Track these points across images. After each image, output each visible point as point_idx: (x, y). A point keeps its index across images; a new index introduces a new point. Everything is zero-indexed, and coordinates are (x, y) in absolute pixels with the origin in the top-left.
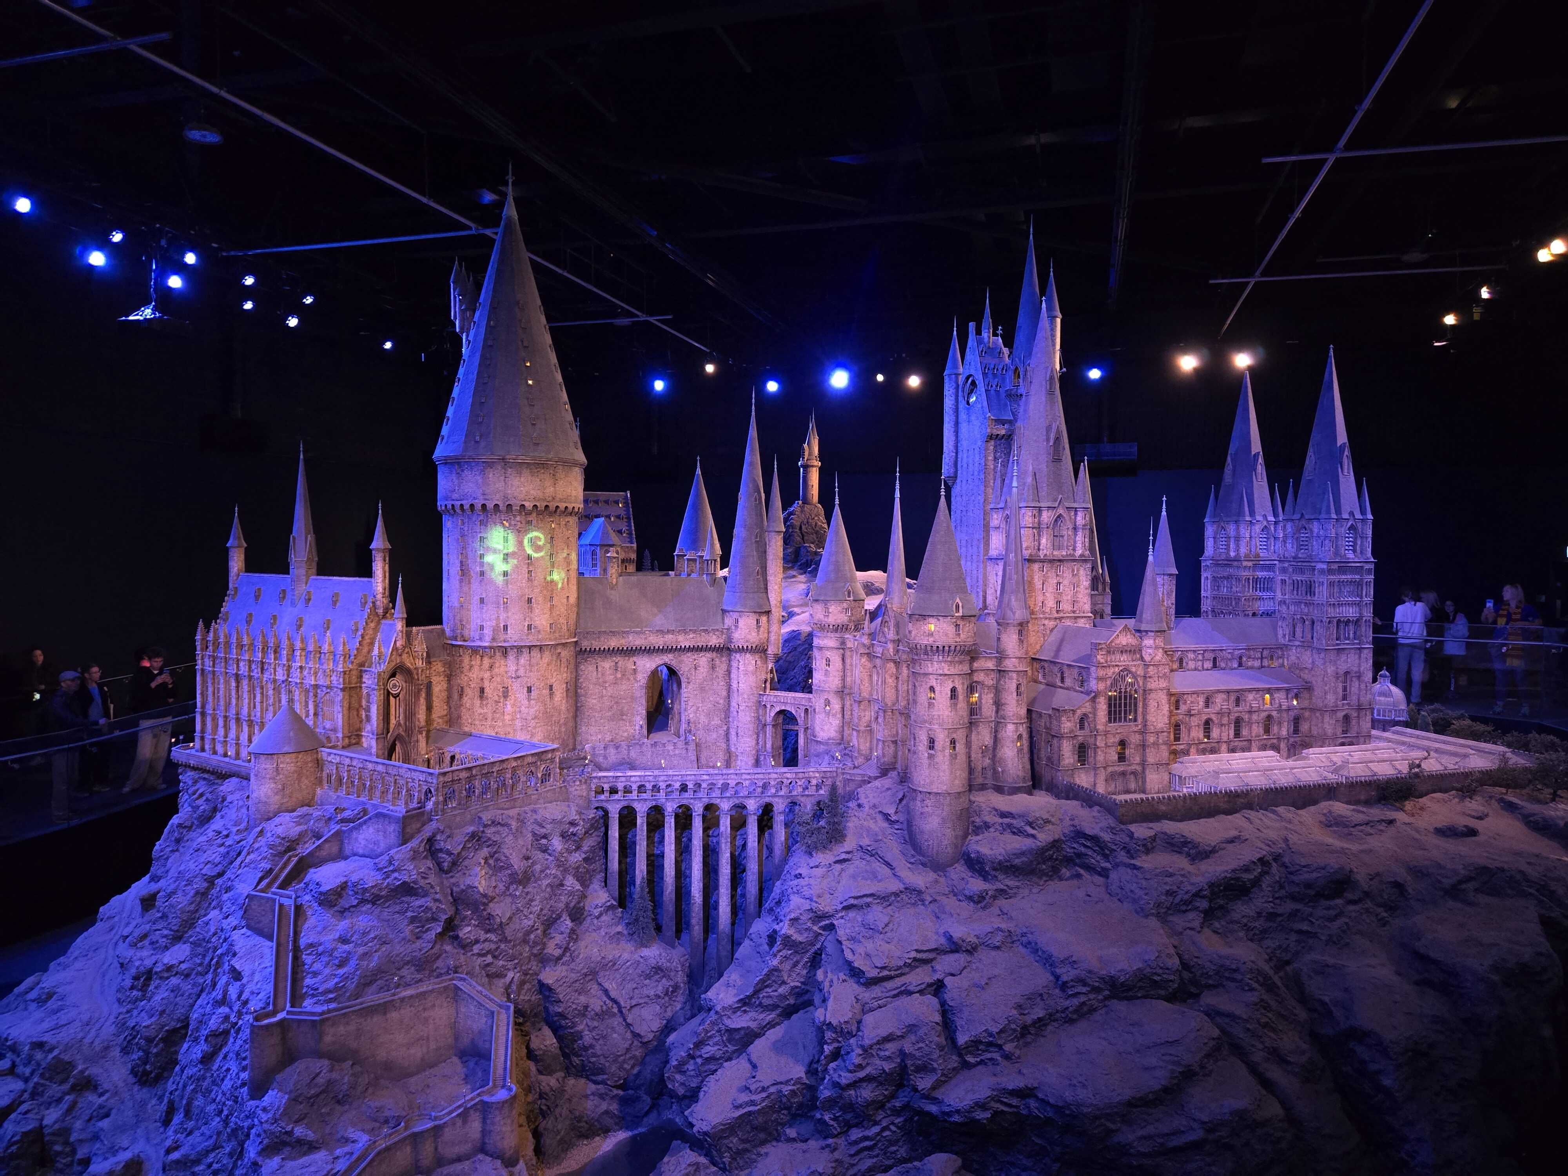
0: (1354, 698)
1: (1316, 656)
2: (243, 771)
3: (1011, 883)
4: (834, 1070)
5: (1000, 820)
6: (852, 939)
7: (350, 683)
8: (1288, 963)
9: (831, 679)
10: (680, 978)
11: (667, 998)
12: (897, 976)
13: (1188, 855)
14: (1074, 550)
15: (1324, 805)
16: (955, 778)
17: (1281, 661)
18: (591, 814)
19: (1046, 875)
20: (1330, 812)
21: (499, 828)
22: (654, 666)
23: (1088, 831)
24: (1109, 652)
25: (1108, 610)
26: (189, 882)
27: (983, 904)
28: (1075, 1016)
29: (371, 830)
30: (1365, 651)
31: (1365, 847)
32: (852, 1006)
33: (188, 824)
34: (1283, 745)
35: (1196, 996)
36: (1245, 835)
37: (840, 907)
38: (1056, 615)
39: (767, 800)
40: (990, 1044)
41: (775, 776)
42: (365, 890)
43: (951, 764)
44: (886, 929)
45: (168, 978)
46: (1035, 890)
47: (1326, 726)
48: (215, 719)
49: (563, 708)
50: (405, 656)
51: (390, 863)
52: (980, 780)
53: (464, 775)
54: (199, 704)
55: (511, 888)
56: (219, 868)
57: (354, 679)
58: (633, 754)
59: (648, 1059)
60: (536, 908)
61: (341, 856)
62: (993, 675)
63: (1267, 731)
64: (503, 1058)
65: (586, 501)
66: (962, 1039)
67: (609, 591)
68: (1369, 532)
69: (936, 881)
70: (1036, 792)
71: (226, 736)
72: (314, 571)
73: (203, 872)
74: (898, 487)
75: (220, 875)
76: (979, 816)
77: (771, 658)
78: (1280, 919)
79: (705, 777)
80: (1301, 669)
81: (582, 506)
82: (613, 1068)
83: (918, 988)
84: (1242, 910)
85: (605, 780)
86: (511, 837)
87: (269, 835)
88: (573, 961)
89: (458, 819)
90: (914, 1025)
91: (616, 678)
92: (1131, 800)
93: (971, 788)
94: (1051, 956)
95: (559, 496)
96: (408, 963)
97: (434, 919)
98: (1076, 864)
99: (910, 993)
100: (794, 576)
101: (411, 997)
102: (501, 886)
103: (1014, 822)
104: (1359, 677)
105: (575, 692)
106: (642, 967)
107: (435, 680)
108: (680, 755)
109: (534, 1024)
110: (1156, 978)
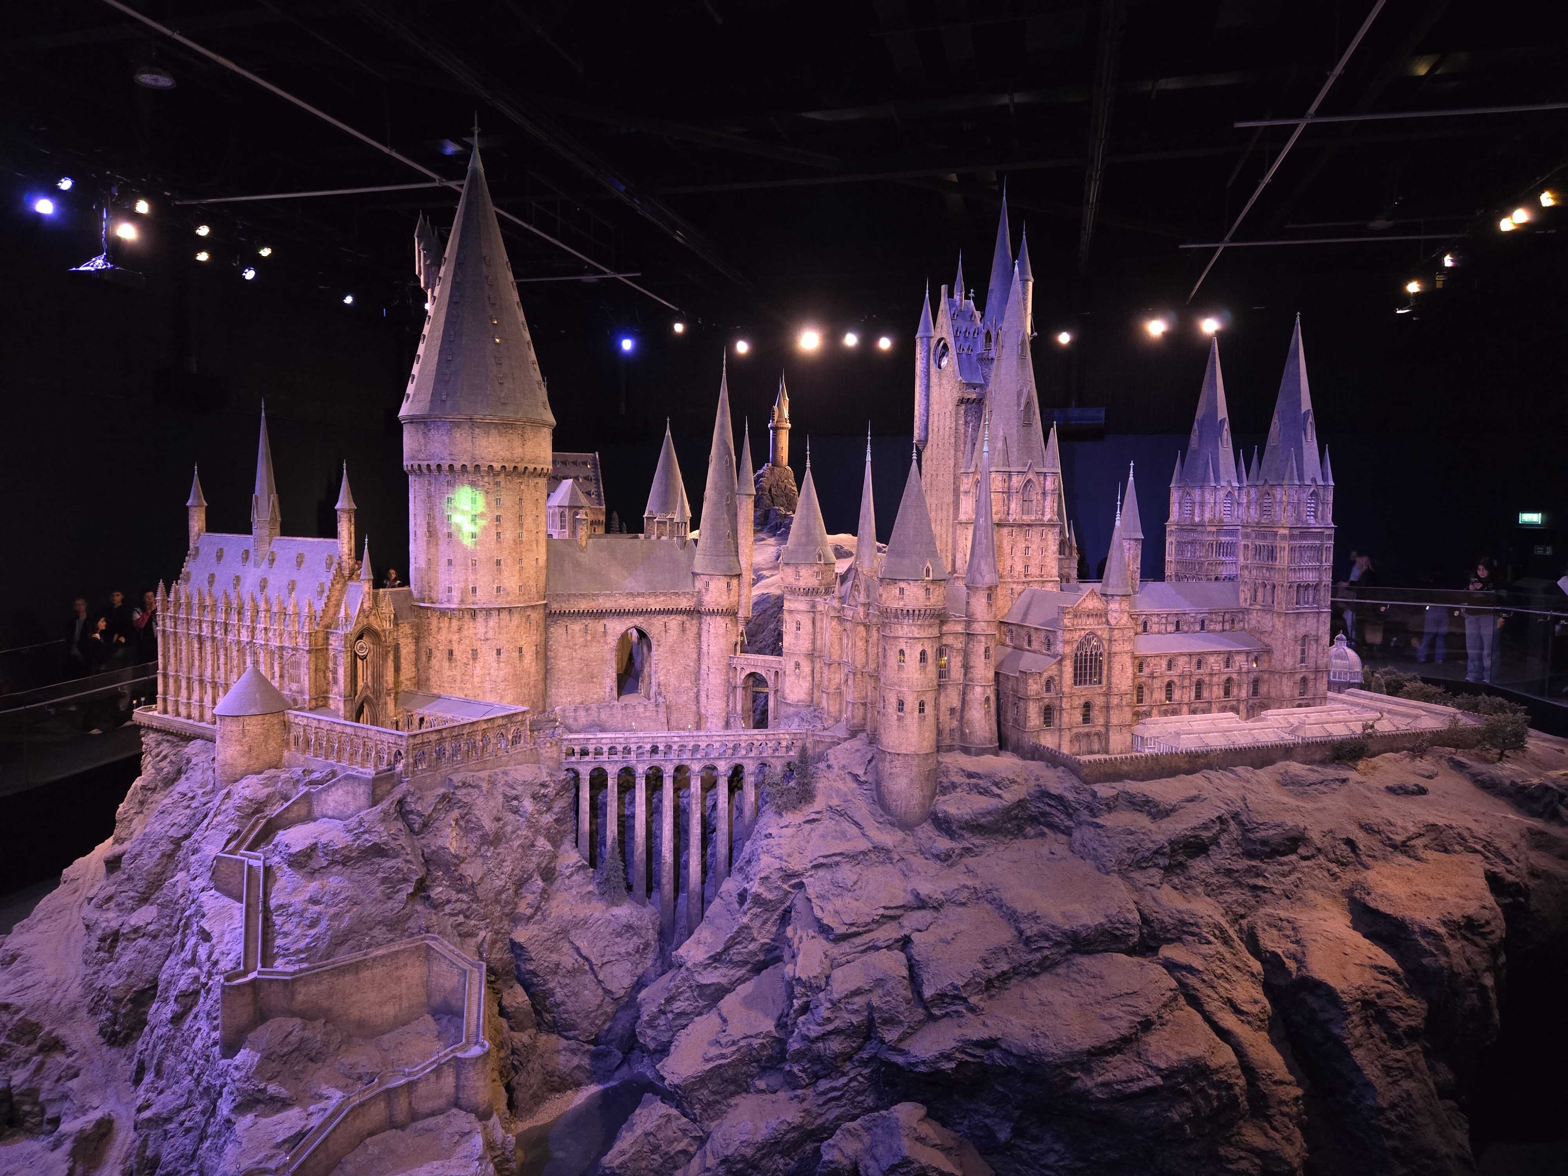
0: (1312, 660)
1: (1276, 620)
2: (208, 734)
3: (977, 842)
4: (804, 1023)
5: (967, 781)
6: (821, 897)
7: (316, 645)
8: (1243, 917)
9: (801, 642)
10: (651, 935)
11: (638, 956)
12: (865, 932)
13: (1149, 813)
14: (1043, 515)
15: (1281, 765)
16: (924, 739)
17: (1241, 624)
18: (562, 775)
19: (1011, 833)
20: (1286, 772)
21: (470, 790)
22: (624, 629)
23: (1053, 791)
24: (1075, 616)
25: (1074, 573)
26: (155, 844)
27: (949, 862)
28: (1037, 970)
29: (340, 792)
30: (1324, 615)
31: (1319, 805)
32: (821, 962)
33: (152, 786)
34: (1242, 707)
35: (1154, 950)
36: (1205, 794)
37: (809, 866)
38: (1024, 579)
39: (738, 761)
40: (955, 997)
41: (745, 738)
42: (335, 852)
43: (920, 725)
44: (855, 887)
45: (135, 939)
46: (1001, 848)
47: (1285, 688)
48: (177, 680)
49: (533, 670)
50: (372, 618)
51: (361, 825)
52: (948, 742)
53: (434, 737)
54: (160, 666)
55: (483, 849)
56: (185, 830)
57: (320, 641)
58: (603, 716)
59: (619, 1015)
60: (508, 867)
61: (309, 818)
62: (962, 639)
63: (1227, 693)
64: (475, 1015)
65: (554, 462)
66: (928, 992)
67: (579, 555)
68: (1331, 498)
69: (904, 841)
70: (1001, 753)
71: (189, 698)
72: (278, 530)
73: (169, 834)
74: (869, 450)
75: (187, 837)
76: (947, 777)
77: (741, 621)
78: (1237, 874)
79: (676, 739)
80: (1261, 633)
81: (551, 467)
82: (585, 1024)
83: (886, 944)
84: (1200, 866)
85: (576, 742)
86: (482, 799)
87: (236, 796)
88: (545, 920)
89: (429, 780)
90: (881, 980)
91: (586, 641)
92: (1095, 761)
93: (939, 749)
94: (1015, 912)
95: (527, 457)
96: (380, 922)
97: (406, 880)
98: (1040, 823)
99: (878, 949)
100: (763, 539)
101: (383, 956)
102: (472, 847)
103: (981, 782)
104: (1317, 641)
105: (544, 653)
106: (613, 925)
107: (402, 642)
108: (650, 718)
109: (505, 981)
110: (1119, 933)
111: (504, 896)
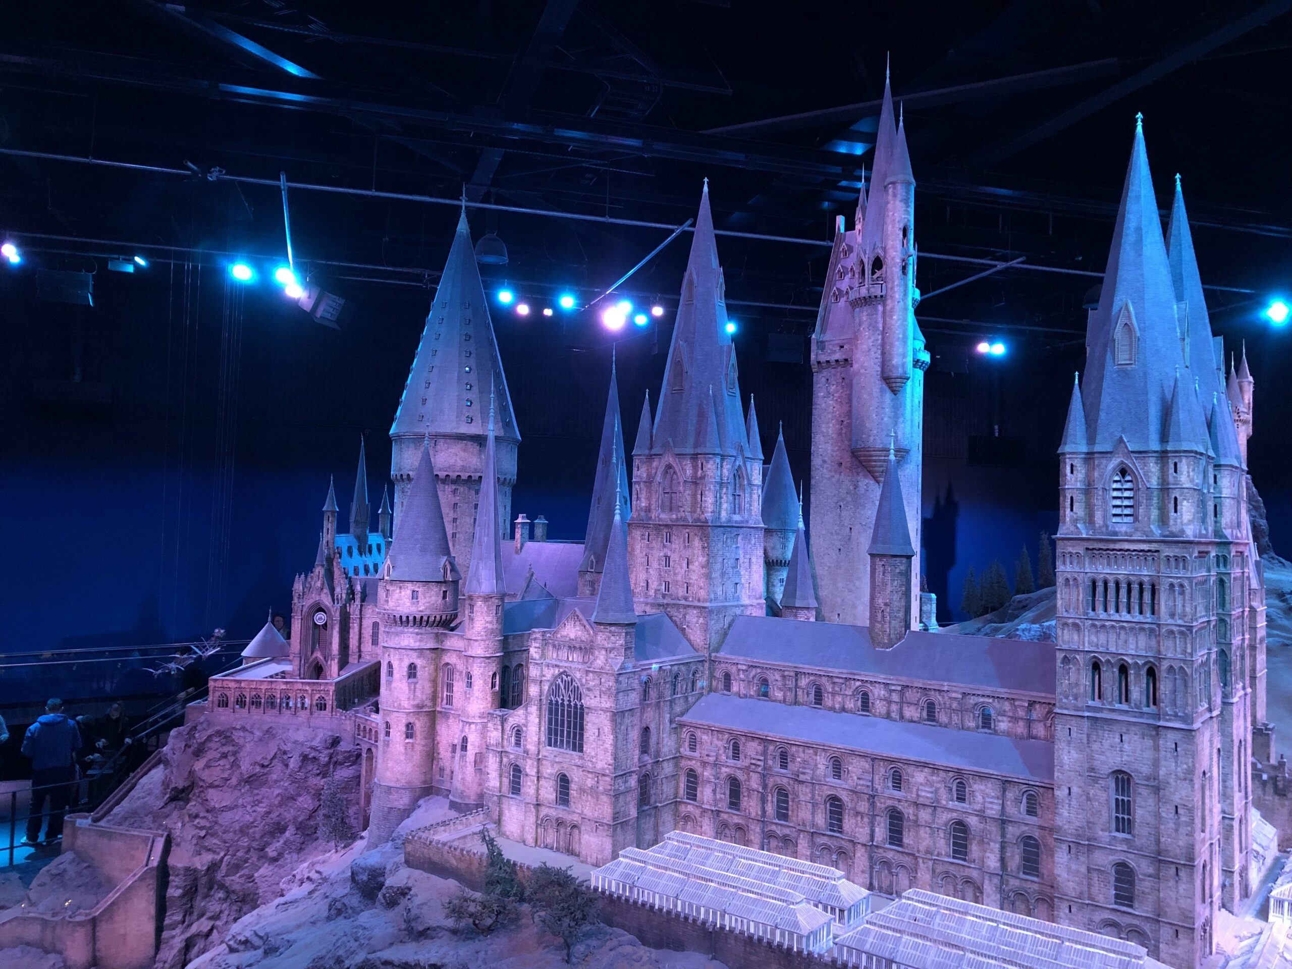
16: (389, 770)
24: (551, 646)
30: (1172, 736)
38: (661, 601)
50: (323, 596)
52: (447, 785)
104: (1157, 790)
111: (251, 831)
